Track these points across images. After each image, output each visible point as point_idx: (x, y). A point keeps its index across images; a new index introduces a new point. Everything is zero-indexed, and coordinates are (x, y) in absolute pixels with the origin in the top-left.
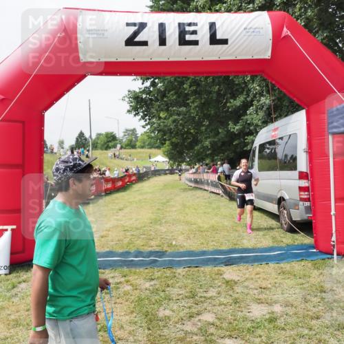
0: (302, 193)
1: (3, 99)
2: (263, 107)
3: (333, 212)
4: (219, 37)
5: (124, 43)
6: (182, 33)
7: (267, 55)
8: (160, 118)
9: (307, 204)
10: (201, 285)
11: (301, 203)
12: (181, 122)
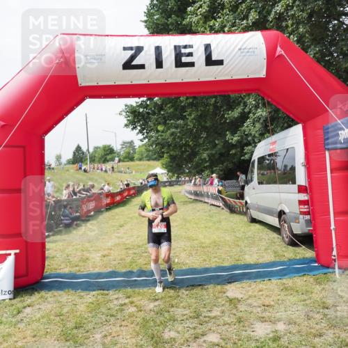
0: (302, 207)
1: (4, 126)
2: (260, 119)
3: (333, 227)
4: (214, 58)
5: (121, 67)
6: (178, 56)
7: (263, 74)
8: (158, 131)
9: (308, 217)
10: (205, 305)
11: (301, 216)
12: (178, 134)
